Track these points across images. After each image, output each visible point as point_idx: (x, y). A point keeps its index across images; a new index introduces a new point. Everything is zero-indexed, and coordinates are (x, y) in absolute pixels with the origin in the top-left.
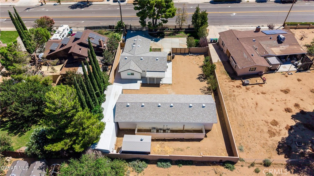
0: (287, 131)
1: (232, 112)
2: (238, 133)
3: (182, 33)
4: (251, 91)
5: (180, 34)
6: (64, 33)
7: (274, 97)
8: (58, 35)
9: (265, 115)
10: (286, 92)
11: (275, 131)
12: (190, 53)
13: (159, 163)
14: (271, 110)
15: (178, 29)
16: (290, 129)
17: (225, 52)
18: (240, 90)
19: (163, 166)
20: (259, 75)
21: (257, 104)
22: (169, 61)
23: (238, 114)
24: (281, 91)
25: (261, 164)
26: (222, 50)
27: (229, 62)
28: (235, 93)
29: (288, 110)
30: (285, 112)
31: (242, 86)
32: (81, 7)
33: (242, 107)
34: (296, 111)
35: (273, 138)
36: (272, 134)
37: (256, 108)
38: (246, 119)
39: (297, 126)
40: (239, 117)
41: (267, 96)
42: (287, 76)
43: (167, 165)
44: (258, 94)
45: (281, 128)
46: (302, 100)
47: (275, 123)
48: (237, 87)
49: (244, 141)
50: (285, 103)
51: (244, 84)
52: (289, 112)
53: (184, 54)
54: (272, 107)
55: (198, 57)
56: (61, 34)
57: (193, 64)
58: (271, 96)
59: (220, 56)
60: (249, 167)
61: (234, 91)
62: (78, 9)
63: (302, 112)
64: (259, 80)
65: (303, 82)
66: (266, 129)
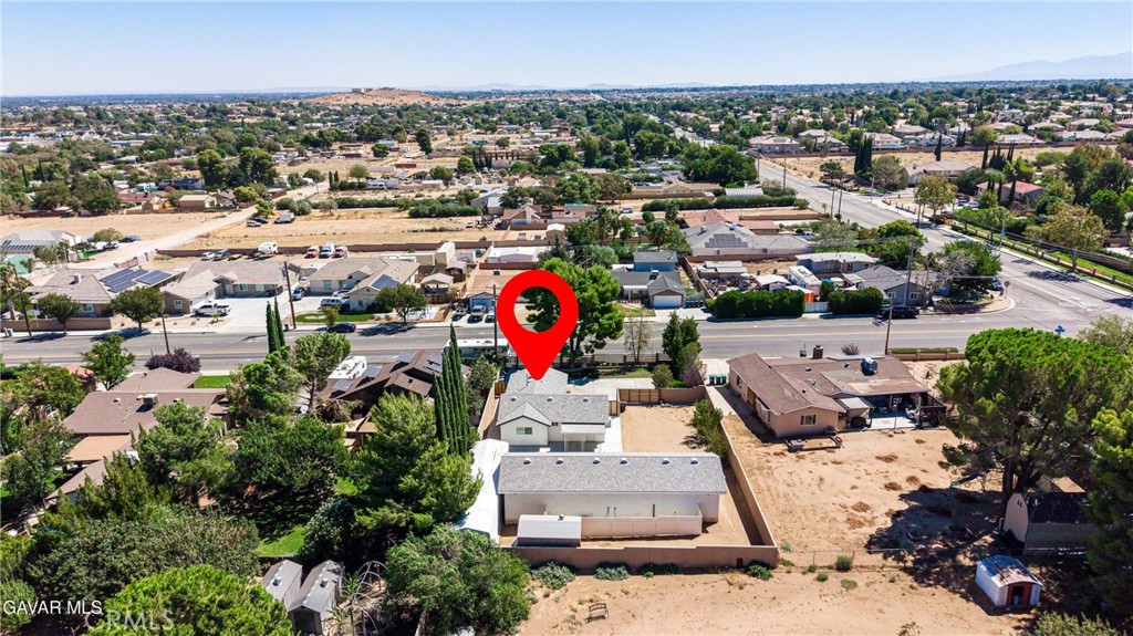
0: (889, 519)
1: (765, 492)
2: (778, 524)
3: (643, 371)
4: (808, 460)
5: (638, 373)
6: (355, 371)
7: (862, 468)
8: (344, 372)
9: (842, 496)
10: (889, 459)
11: (862, 520)
12: (661, 401)
13: (600, 570)
14: (854, 487)
15: (632, 364)
16: (896, 515)
17: (745, 398)
18: (783, 460)
19: (610, 577)
20: (827, 432)
21: (821, 479)
22: (614, 415)
23: (778, 495)
24: (878, 458)
25: (830, 567)
26: (739, 396)
27: (755, 414)
28: (773, 465)
29: (892, 487)
30: (886, 491)
31: (787, 453)
32: (389, 333)
33: (788, 485)
34: (908, 488)
35: (857, 530)
36: (854, 524)
37: (819, 485)
38: (797, 502)
39: (911, 510)
40: (782, 500)
41: (845, 467)
42: (891, 436)
43: (620, 572)
44: (824, 464)
45: (875, 514)
46: (924, 471)
47: (863, 507)
48: (775, 454)
49: (794, 535)
50: (886, 477)
51: (791, 450)
52: (894, 489)
53: (650, 404)
54: (856, 482)
55: (681, 409)
56: (351, 371)
57: (671, 420)
58: (854, 466)
59: (734, 407)
60: (804, 573)
61: (768, 461)
62: (380, 336)
63: (924, 489)
64: (826, 442)
65: (929, 444)
66: (842, 517)
